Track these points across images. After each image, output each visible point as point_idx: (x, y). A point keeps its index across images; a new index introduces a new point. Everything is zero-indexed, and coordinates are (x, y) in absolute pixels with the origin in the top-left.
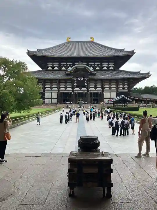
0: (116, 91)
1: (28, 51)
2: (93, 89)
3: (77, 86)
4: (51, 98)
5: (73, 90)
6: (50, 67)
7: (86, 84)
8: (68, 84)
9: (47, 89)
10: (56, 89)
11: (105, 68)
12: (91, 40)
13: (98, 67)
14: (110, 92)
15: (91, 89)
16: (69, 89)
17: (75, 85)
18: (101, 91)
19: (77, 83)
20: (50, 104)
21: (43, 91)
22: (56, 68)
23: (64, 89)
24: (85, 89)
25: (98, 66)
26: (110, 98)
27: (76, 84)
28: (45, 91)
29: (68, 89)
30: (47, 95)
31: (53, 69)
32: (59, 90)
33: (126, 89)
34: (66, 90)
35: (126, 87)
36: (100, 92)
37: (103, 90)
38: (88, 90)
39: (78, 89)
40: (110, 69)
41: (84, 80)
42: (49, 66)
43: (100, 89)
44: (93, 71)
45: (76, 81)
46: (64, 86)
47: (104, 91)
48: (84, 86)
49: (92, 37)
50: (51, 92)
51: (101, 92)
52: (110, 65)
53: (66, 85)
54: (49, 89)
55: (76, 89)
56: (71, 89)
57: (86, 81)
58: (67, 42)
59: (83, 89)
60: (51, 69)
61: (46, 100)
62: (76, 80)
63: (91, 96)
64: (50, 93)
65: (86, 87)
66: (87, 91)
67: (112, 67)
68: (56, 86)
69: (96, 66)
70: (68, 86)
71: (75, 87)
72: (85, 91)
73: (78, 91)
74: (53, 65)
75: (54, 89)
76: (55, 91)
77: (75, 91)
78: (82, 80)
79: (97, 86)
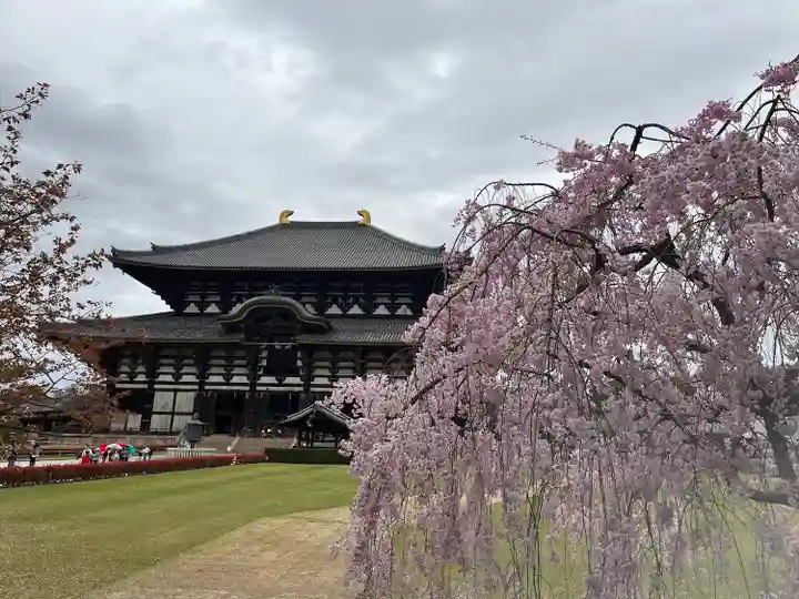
1: (114, 250)
2: (326, 381)
3: (268, 372)
4: (173, 413)
5: (253, 385)
6: (192, 305)
7: (299, 363)
8: (236, 362)
9: (161, 378)
10: (192, 379)
11: (382, 311)
12: (360, 219)
13: (356, 306)
15: (317, 381)
16: (240, 379)
17: (260, 367)
19: (268, 358)
20: (165, 433)
21: (146, 386)
22: (212, 309)
23: (220, 379)
24: (297, 380)
25: (356, 301)
27: (264, 363)
28: (156, 386)
29: (235, 379)
30: (161, 400)
31: (202, 309)
32: (201, 384)
34: (227, 384)
38: (307, 387)
39: (272, 380)
40: (399, 312)
42: (190, 302)
44: (314, 320)
45: (265, 354)
46: (222, 370)
48: (295, 373)
49: (365, 211)
50: (176, 391)
52: (400, 301)
53: (229, 367)
54: (169, 378)
55: (264, 380)
56: (244, 380)
57: (300, 355)
58: (279, 225)
59: (289, 380)
60: (196, 310)
61: (154, 417)
62: (264, 349)
64: (172, 394)
65: (298, 375)
66: (301, 389)
67: (404, 307)
68: (194, 370)
69: (351, 300)
70: (236, 370)
71: (261, 373)
72: (297, 389)
73: (271, 388)
74: (203, 297)
75: (185, 379)
76: (189, 387)
77: (258, 388)
78: (286, 347)
79: (341, 372)
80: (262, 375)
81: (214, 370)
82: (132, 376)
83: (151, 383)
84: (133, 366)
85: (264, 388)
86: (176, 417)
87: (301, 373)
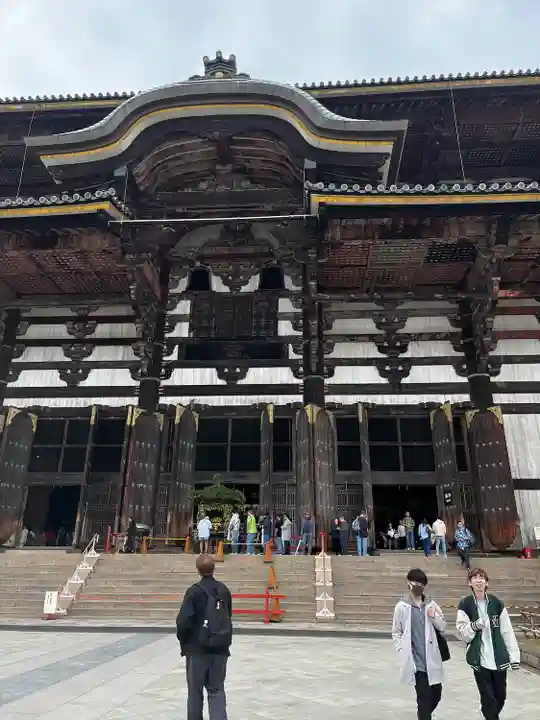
2: (369, 375)
3: (193, 355)
5: (148, 393)
7: (285, 329)
15: (343, 375)
17: (172, 342)
18: (466, 398)
19: (194, 319)
23: (52, 379)
24: (282, 375)
27: (182, 330)
29: (96, 378)
34: (72, 391)
36: (459, 409)
37: (482, 392)
38: (313, 392)
39: (208, 376)
43: (447, 374)
45: (184, 307)
46: (58, 355)
47: (499, 398)
48: (273, 355)
51: (465, 407)
53: (80, 345)
55: (184, 376)
56: (124, 378)
57: (285, 305)
59: (257, 375)
62: (181, 296)
63: (348, 459)
65: (284, 362)
70: (99, 354)
71: (174, 357)
72: (282, 400)
73: (202, 400)
77: (164, 400)
78: (244, 289)
79: (413, 351)
80: (171, 366)
81: (34, 355)
85: (186, 400)
87: (292, 356)
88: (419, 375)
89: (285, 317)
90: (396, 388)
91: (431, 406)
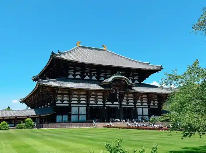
0: (148, 107)
1: (52, 53)
2: (125, 104)
3: (109, 100)
5: (104, 105)
6: (71, 75)
7: (117, 98)
8: (98, 97)
9: (73, 102)
10: (84, 102)
14: (142, 108)
15: (123, 103)
20: (77, 122)
21: (68, 105)
22: (78, 77)
23: (94, 102)
24: (117, 103)
26: (143, 115)
28: (72, 105)
29: (99, 103)
30: (74, 110)
31: (75, 77)
32: (88, 104)
33: (156, 104)
34: (96, 104)
35: (156, 103)
36: (133, 108)
37: (135, 106)
39: (110, 103)
40: (135, 82)
41: (116, 93)
43: (132, 104)
46: (94, 99)
47: (137, 107)
50: (79, 107)
52: (135, 78)
53: (96, 98)
54: (76, 102)
55: (108, 103)
56: (101, 103)
57: (117, 95)
59: (115, 103)
60: (72, 77)
61: (72, 117)
65: (117, 102)
67: (136, 80)
68: (85, 99)
70: (99, 100)
72: (118, 106)
73: (110, 106)
74: (75, 72)
75: (82, 102)
76: (83, 105)
77: (106, 106)
78: (113, 92)
79: (130, 101)
80: (107, 101)
81: (91, 99)
82: (62, 101)
83: (70, 104)
84: (63, 97)
85: (108, 106)
86: (80, 116)
87: (118, 101)
88: (130, 104)
89: (117, 96)
90: (128, 105)
91: (131, 107)
